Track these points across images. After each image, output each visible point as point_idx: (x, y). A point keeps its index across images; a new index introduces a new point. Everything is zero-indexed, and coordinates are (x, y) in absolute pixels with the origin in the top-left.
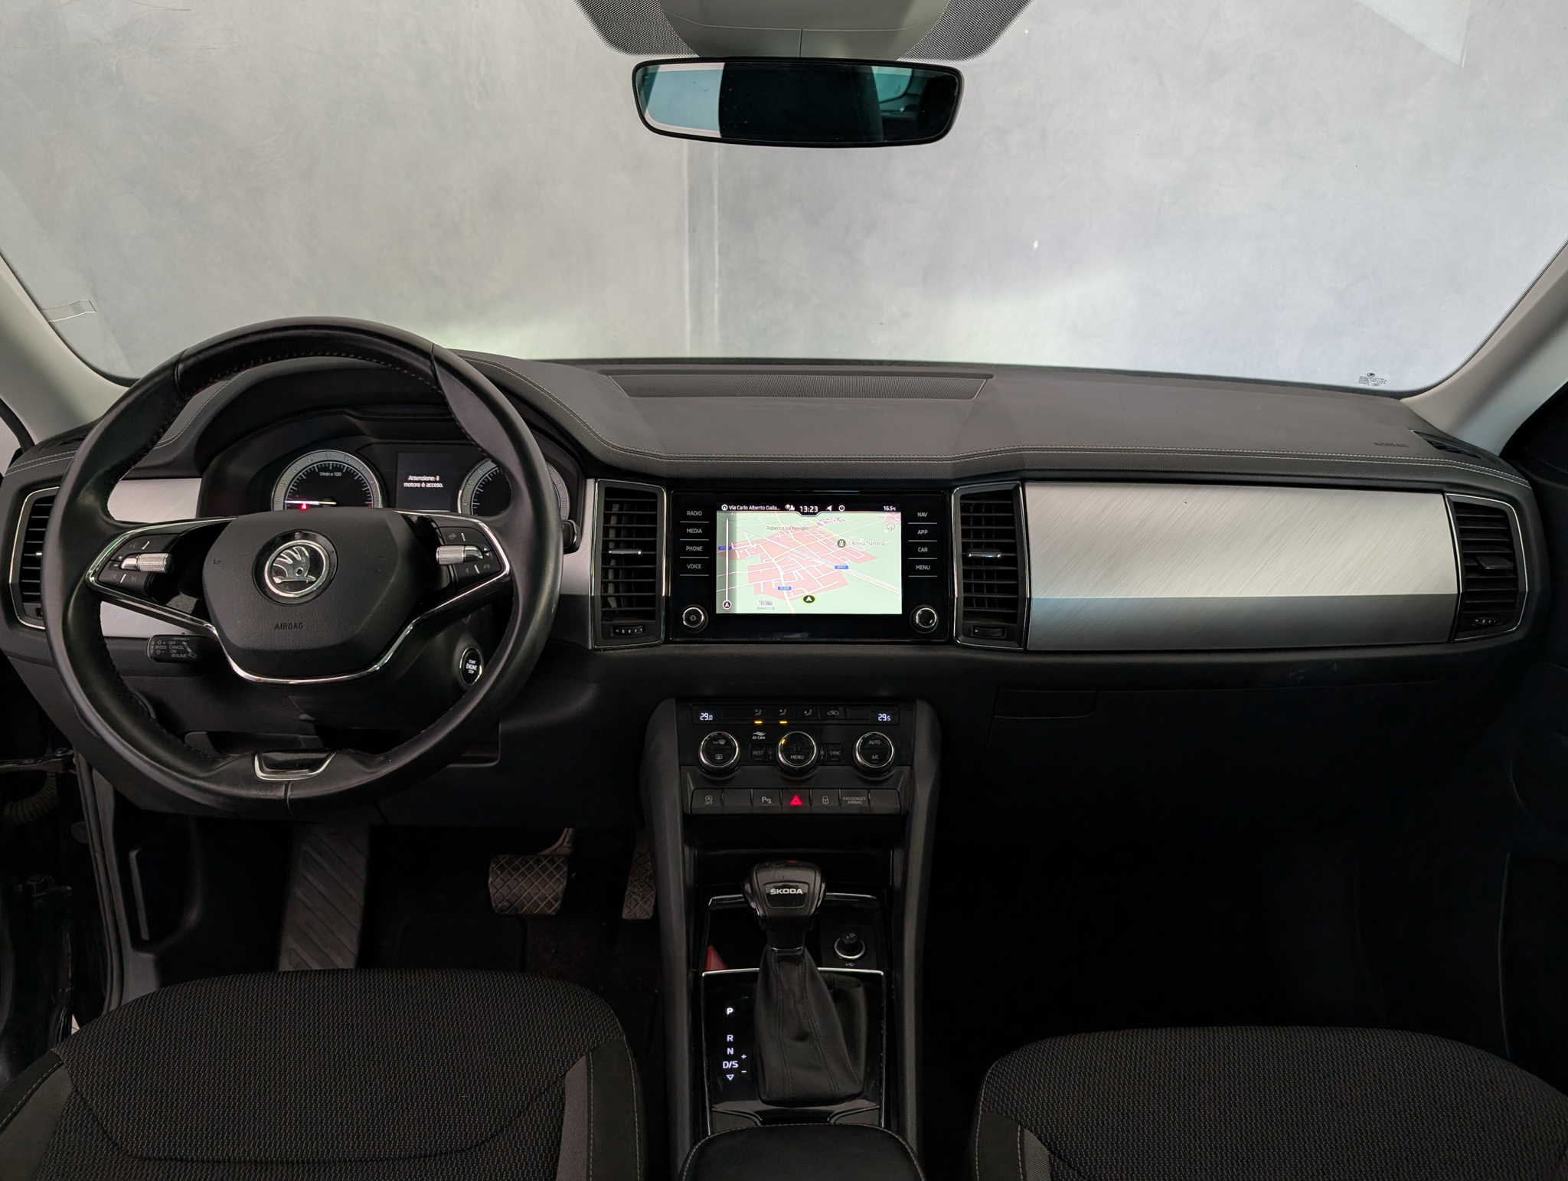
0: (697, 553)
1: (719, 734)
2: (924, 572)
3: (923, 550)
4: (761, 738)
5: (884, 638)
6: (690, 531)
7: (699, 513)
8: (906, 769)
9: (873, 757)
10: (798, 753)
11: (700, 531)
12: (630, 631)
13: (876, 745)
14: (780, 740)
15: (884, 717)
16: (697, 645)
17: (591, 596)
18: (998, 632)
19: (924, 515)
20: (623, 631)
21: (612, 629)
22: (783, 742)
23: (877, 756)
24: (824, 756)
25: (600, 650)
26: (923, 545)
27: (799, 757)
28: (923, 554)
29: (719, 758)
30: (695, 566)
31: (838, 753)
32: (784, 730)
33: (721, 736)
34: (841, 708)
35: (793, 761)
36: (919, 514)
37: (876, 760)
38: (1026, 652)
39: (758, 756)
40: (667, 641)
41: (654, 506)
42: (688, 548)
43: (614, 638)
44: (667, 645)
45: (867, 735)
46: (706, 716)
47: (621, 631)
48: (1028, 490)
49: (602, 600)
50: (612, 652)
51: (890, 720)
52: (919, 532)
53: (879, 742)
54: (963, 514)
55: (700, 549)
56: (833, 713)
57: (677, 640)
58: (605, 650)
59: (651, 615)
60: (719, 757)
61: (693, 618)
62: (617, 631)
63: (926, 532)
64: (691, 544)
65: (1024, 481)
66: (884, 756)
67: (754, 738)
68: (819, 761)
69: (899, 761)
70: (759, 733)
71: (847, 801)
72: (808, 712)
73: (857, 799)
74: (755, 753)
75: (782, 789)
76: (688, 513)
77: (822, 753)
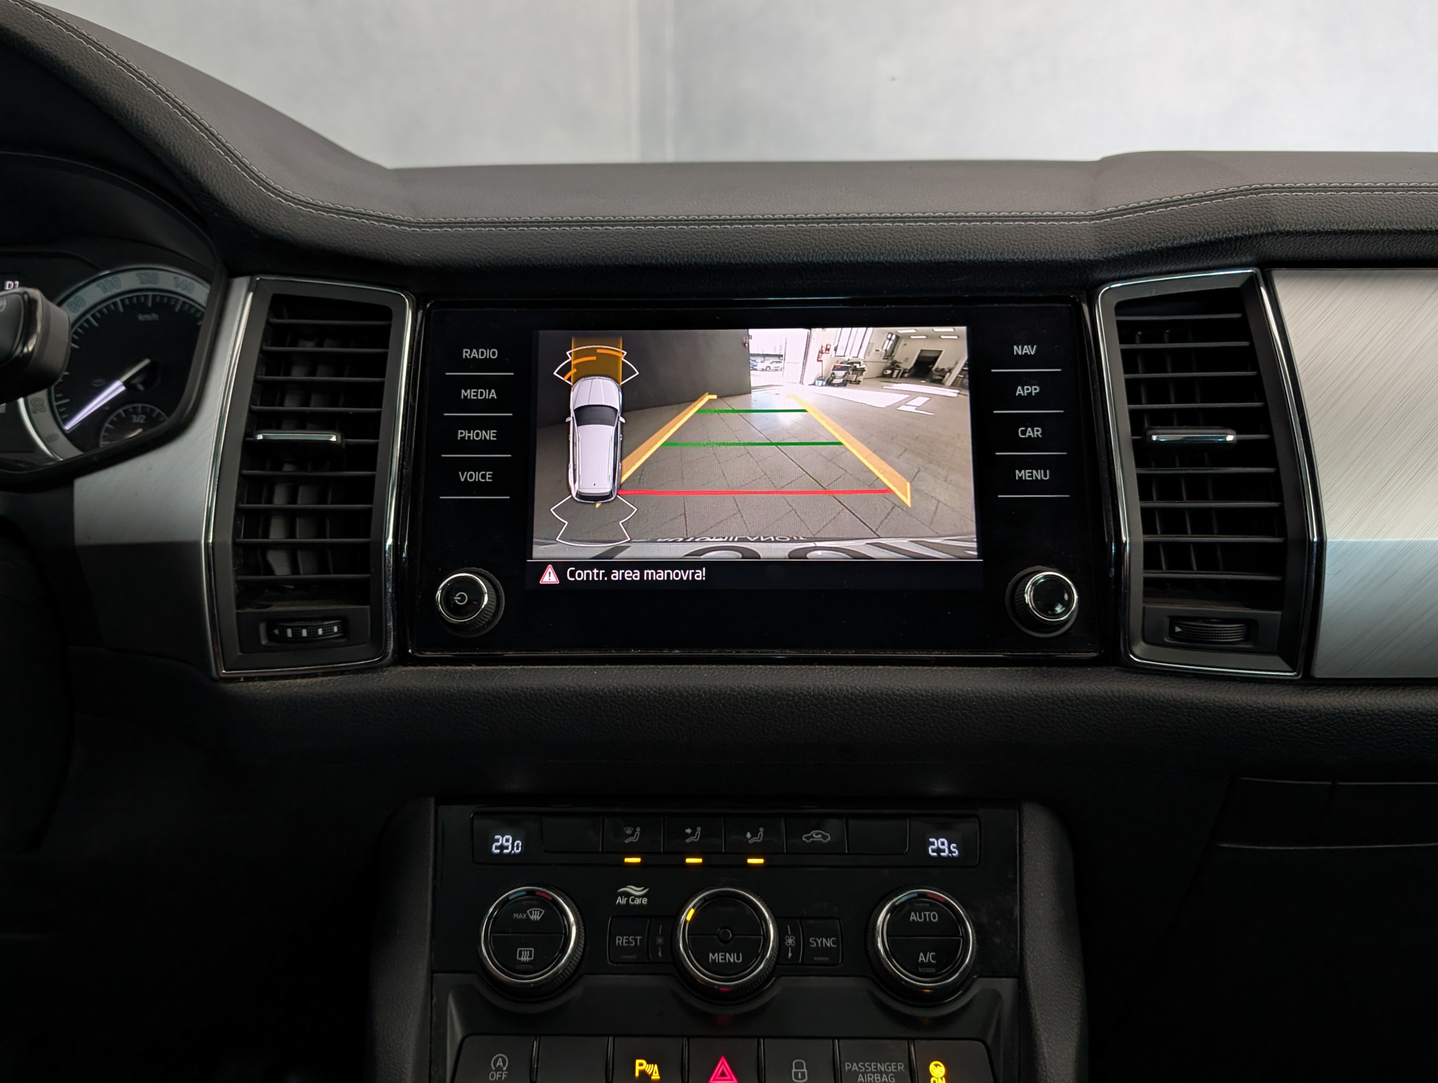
0: (484, 446)
1: (529, 892)
2: (1035, 486)
3: (1029, 432)
4: (638, 901)
5: (941, 648)
6: (469, 394)
7: (491, 354)
8: (1005, 987)
9: (922, 958)
10: (726, 947)
11: (493, 394)
12: (304, 633)
13: (927, 924)
14: (681, 910)
15: (941, 846)
16: (475, 668)
17: (207, 544)
18: (1232, 632)
19: (1029, 350)
20: (289, 633)
21: (262, 627)
22: (689, 914)
23: (930, 955)
24: (795, 950)
25: (235, 680)
26: (1031, 421)
27: (732, 958)
28: (1031, 444)
29: (525, 958)
30: (477, 476)
31: (829, 943)
32: (692, 882)
33: (534, 899)
34: (834, 823)
35: (714, 968)
36: (1017, 350)
37: (929, 965)
38: (1309, 682)
39: (628, 950)
40: (402, 659)
41: (384, 336)
42: (463, 434)
43: (266, 649)
44: (400, 669)
45: (901, 898)
46: (506, 843)
47: (283, 632)
48: (1281, 287)
49: (235, 555)
50: (264, 684)
51: (956, 854)
52: (1019, 391)
53: (933, 917)
54: (1125, 346)
55: (490, 435)
56: (817, 836)
57: (428, 654)
58: (248, 679)
59: (363, 592)
60: (525, 956)
61: (459, 598)
62: (276, 632)
63: (1034, 390)
64: (471, 424)
65: (1268, 266)
66: (948, 955)
67: (621, 901)
68: (781, 965)
69: (987, 965)
70: (632, 890)
71: (856, 1074)
72: (754, 834)
73: (882, 1068)
74: (621, 941)
75: (688, 1037)
76: (466, 353)
77: (790, 941)
